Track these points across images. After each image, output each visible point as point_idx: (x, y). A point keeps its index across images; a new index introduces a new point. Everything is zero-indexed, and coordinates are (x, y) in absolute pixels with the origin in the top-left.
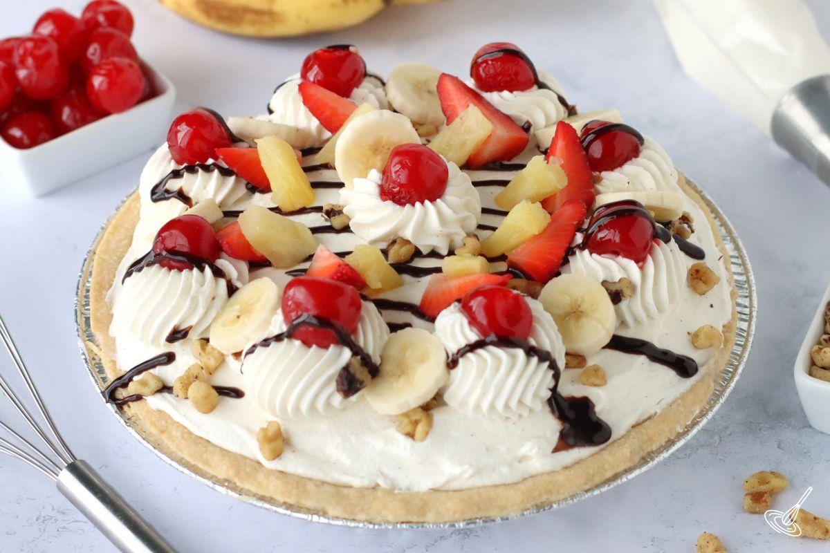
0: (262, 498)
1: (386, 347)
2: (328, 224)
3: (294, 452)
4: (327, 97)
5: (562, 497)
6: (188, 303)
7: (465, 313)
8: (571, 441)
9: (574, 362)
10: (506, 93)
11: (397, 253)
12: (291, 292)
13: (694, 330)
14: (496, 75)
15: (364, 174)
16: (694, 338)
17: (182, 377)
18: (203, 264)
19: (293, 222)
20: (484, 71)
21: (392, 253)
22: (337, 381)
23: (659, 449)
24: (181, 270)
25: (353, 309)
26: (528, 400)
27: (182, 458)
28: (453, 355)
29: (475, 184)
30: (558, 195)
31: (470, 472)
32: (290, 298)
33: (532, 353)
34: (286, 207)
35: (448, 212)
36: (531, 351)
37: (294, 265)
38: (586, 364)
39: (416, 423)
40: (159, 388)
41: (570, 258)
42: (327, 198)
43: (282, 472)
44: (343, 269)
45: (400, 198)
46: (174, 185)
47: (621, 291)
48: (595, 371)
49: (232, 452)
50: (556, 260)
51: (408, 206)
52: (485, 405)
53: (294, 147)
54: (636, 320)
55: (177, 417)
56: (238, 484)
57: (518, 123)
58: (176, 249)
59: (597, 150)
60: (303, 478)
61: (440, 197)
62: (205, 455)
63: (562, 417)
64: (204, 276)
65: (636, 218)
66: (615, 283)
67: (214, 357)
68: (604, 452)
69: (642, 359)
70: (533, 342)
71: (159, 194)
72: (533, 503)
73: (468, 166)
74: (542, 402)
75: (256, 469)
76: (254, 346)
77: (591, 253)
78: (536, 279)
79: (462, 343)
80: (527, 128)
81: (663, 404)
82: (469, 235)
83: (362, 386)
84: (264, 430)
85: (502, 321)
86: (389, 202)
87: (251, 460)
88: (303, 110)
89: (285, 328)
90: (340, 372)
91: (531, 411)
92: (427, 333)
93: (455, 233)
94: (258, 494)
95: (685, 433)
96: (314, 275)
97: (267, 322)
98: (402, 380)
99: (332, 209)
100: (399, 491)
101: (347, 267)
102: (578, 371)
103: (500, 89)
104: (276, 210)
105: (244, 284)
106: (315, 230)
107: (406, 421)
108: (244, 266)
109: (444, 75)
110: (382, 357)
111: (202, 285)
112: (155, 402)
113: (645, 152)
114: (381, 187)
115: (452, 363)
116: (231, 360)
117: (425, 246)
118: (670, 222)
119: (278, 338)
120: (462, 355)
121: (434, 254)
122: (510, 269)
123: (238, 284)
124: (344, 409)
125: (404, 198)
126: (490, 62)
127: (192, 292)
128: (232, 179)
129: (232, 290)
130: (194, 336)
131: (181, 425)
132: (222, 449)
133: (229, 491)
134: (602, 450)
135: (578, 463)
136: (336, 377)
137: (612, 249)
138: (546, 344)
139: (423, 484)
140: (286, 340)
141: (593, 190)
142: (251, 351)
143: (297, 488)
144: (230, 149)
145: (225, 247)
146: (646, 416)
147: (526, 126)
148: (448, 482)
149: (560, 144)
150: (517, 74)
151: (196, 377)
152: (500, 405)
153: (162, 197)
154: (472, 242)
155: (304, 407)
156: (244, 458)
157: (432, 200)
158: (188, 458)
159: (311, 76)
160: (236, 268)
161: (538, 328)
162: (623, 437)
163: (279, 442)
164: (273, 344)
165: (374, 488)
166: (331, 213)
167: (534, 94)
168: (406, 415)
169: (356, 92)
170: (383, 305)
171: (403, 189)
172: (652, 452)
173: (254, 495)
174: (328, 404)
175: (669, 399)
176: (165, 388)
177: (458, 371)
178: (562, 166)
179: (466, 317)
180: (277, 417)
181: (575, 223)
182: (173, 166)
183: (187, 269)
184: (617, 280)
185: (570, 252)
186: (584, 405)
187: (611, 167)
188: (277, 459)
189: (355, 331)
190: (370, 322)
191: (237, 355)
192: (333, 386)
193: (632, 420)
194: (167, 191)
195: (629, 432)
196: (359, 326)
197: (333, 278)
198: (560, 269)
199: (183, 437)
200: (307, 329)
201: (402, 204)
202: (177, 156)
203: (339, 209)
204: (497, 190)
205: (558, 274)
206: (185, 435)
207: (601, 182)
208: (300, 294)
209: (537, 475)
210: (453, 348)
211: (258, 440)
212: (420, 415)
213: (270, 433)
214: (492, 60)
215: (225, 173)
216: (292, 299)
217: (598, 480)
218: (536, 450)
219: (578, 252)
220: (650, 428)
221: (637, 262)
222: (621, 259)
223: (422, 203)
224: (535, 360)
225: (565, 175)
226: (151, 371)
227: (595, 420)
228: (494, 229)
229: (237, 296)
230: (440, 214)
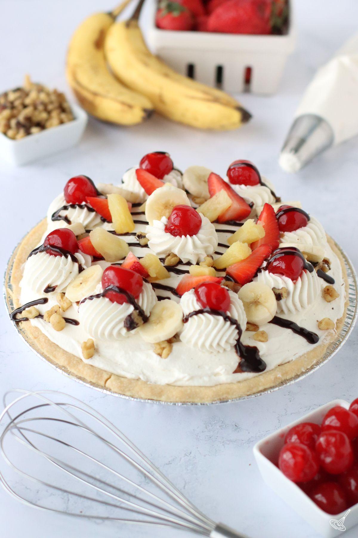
0: (80, 378)
1: (154, 307)
2: (138, 242)
3: (99, 356)
4: (150, 178)
5: (234, 397)
6: (57, 273)
7: (196, 295)
8: (244, 369)
9: (252, 328)
10: (243, 186)
11: (170, 261)
12: (107, 273)
13: (320, 319)
14: (239, 176)
15: (159, 218)
16: (320, 323)
17: (48, 311)
18: (67, 254)
19: (119, 239)
20: (233, 173)
21: (166, 261)
22: (124, 322)
23: (291, 378)
24: (56, 256)
25: (138, 286)
26: (223, 343)
27: (43, 353)
28: (186, 316)
29: (217, 231)
30: (260, 241)
31: (187, 377)
32: (106, 276)
33: (227, 319)
34: (119, 231)
35: (198, 242)
36: (227, 318)
37: (117, 261)
38: (258, 330)
39: (164, 348)
40: (36, 316)
41: (259, 274)
42: (140, 229)
43: (92, 366)
44: (136, 264)
45: (175, 232)
46: (64, 213)
47: (282, 294)
48: (262, 334)
49: (68, 353)
50: (250, 274)
51: (178, 237)
52: (200, 343)
53: (128, 201)
54: (289, 310)
55: (44, 331)
56: (68, 369)
57: (247, 202)
58: (55, 245)
59: (284, 220)
60: (102, 370)
61: (195, 234)
62: (54, 352)
63: (242, 356)
64: (67, 260)
65: (295, 257)
66: (279, 289)
67: (66, 303)
68: (260, 376)
69: (289, 331)
70: (228, 314)
71: (56, 217)
72: (218, 398)
73: (218, 221)
74: (231, 346)
75: (79, 363)
76: (85, 299)
77: (269, 272)
78: (239, 282)
79: (192, 310)
80: (251, 206)
81: (297, 356)
82: (208, 256)
83: (137, 326)
84: (85, 343)
85: (214, 301)
86: (169, 234)
87: (77, 358)
88: (137, 183)
89: (102, 291)
90: (127, 317)
91: (225, 350)
92: (175, 303)
93: (201, 254)
94: (78, 376)
95: (306, 372)
96: (124, 266)
97: (94, 287)
98: (159, 326)
99: (141, 235)
100: (150, 383)
101: (138, 264)
102: (253, 333)
103: (240, 183)
104: (114, 232)
105: (88, 267)
106: (130, 245)
107: (158, 347)
108: (89, 258)
109: (212, 173)
110: (151, 313)
111: (66, 265)
112: (34, 322)
113: (310, 224)
114: (166, 226)
115: (185, 320)
116: (75, 305)
117: (185, 259)
118: (317, 263)
119: (98, 296)
120: (191, 316)
121: (189, 263)
122: (227, 276)
123: (84, 267)
124: (128, 337)
125: (176, 232)
126: (237, 169)
127: (60, 268)
128: (94, 214)
129: (81, 269)
130: (58, 291)
131: (45, 336)
132: (64, 350)
133: (64, 372)
134: (259, 375)
135: (245, 380)
136: (124, 320)
137: (281, 272)
138: (236, 316)
139: (163, 380)
140: (101, 297)
141: (279, 241)
142: (83, 302)
143: (98, 375)
144: (95, 198)
145: (80, 247)
146: (287, 361)
147: (251, 204)
148: (175, 382)
149: (265, 215)
150: (250, 176)
151: (56, 312)
152: (207, 344)
153: (56, 219)
154: (209, 259)
155: (106, 333)
156: (74, 356)
157: (191, 235)
158: (46, 353)
159: (144, 166)
160: (85, 259)
161: (233, 307)
162: (272, 370)
163: (92, 350)
164: (95, 299)
165: (138, 380)
166: (140, 237)
167: (258, 188)
168: (159, 344)
169: (166, 177)
170: (156, 286)
171: (176, 228)
172: (287, 380)
173: (76, 376)
174: (119, 333)
175: (301, 354)
176: (40, 316)
177: (187, 325)
178: (264, 227)
179: (196, 297)
180: (93, 337)
181: (264, 256)
182: (64, 203)
183: (59, 256)
184: (280, 288)
185: (259, 270)
186: (254, 351)
187: (290, 230)
188: (90, 359)
189: (137, 297)
190: (147, 294)
191: (78, 303)
192: (122, 324)
193: (279, 362)
194: (60, 216)
195: (276, 368)
196: (141, 295)
197: (131, 269)
198: (253, 279)
199: (45, 342)
200: (112, 293)
201: (175, 236)
202: (67, 199)
203: (144, 235)
204: (229, 235)
205: (252, 281)
206: (46, 341)
207: (284, 238)
208: (111, 274)
209: (223, 384)
210: (187, 313)
211: (82, 348)
212: (166, 345)
213: (88, 345)
214: (238, 168)
215: (90, 210)
216: (106, 277)
217: (255, 390)
218: (224, 370)
219: (263, 271)
220: (287, 367)
221: (293, 280)
222: (284, 278)
223: (186, 236)
224: (228, 323)
225: (264, 231)
226: (35, 306)
227: (258, 359)
228: (221, 254)
229: (83, 273)
230: (194, 243)
